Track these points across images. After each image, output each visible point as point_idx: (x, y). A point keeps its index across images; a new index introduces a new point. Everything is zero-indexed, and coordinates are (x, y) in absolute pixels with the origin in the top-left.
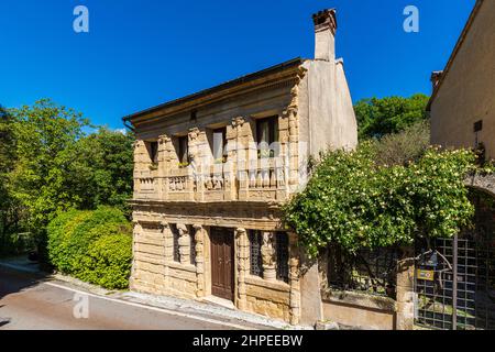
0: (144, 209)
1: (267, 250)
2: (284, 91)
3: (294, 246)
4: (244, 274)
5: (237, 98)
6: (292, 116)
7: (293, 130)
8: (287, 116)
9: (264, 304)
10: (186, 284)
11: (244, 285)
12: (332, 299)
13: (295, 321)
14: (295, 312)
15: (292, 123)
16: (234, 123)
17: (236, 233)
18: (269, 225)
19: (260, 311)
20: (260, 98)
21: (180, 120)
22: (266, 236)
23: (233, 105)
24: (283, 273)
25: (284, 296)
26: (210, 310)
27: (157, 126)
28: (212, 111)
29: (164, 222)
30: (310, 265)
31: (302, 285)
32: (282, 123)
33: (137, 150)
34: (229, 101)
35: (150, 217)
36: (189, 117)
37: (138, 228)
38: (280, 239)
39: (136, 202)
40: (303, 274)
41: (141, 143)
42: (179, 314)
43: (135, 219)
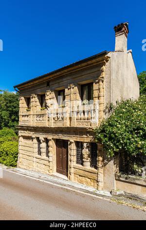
0: (24, 130)
1: (86, 152)
2: (97, 69)
3: (100, 151)
4: (73, 163)
5: (71, 74)
6: (101, 83)
7: (101, 90)
8: (98, 82)
9: (83, 179)
10: (44, 166)
11: (73, 168)
12: (121, 179)
13: (100, 189)
14: (100, 184)
15: (101, 87)
16: (69, 87)
17: (69, 142)
18: (87, 139)
19: (81, 182)
20: (83, 74)
21: (41, 86)
22: (85, 145)
23: (69, 78)
24: (94, 164)
25: (95, 176)
26: (56, 179)
27: (30, 90)
28: (58, 81)
29: (33, 136)
30: (109, 161)
31: (104, 170)
32: (95, 86)
33: (21, 102)
34: (67, 76)
35: (27, 134)
36: (46, 85)
37: (21, 139)
38: (93, 147)
39: (20, 126)
40: (105, 165)
41: (23, 98)
42: (40, 180)
43: (20, 135)
